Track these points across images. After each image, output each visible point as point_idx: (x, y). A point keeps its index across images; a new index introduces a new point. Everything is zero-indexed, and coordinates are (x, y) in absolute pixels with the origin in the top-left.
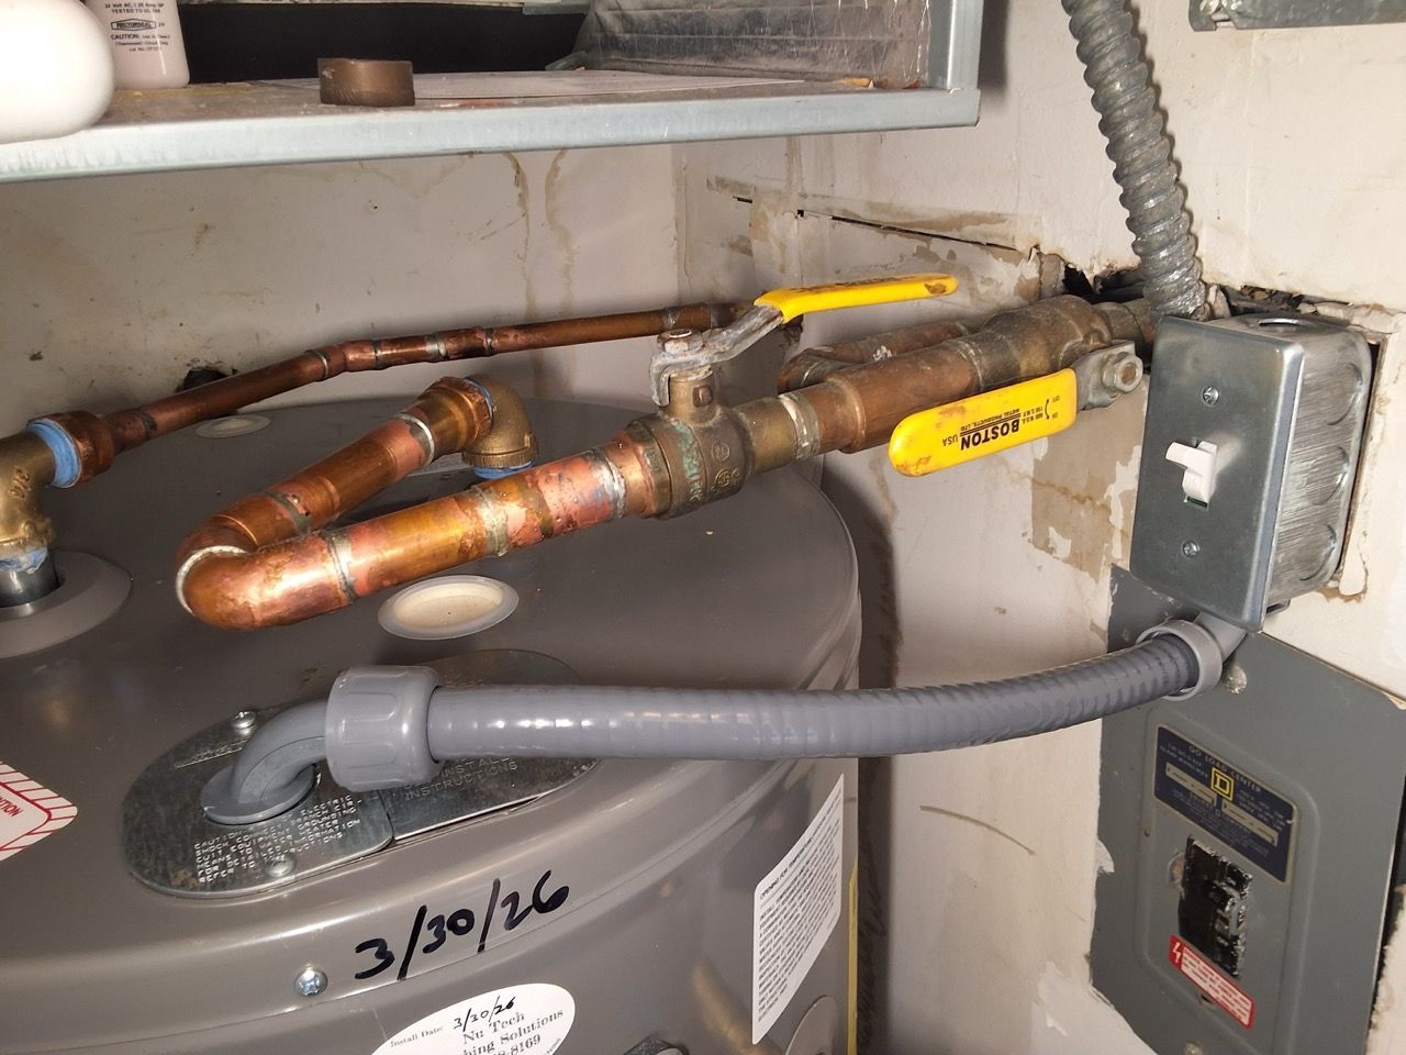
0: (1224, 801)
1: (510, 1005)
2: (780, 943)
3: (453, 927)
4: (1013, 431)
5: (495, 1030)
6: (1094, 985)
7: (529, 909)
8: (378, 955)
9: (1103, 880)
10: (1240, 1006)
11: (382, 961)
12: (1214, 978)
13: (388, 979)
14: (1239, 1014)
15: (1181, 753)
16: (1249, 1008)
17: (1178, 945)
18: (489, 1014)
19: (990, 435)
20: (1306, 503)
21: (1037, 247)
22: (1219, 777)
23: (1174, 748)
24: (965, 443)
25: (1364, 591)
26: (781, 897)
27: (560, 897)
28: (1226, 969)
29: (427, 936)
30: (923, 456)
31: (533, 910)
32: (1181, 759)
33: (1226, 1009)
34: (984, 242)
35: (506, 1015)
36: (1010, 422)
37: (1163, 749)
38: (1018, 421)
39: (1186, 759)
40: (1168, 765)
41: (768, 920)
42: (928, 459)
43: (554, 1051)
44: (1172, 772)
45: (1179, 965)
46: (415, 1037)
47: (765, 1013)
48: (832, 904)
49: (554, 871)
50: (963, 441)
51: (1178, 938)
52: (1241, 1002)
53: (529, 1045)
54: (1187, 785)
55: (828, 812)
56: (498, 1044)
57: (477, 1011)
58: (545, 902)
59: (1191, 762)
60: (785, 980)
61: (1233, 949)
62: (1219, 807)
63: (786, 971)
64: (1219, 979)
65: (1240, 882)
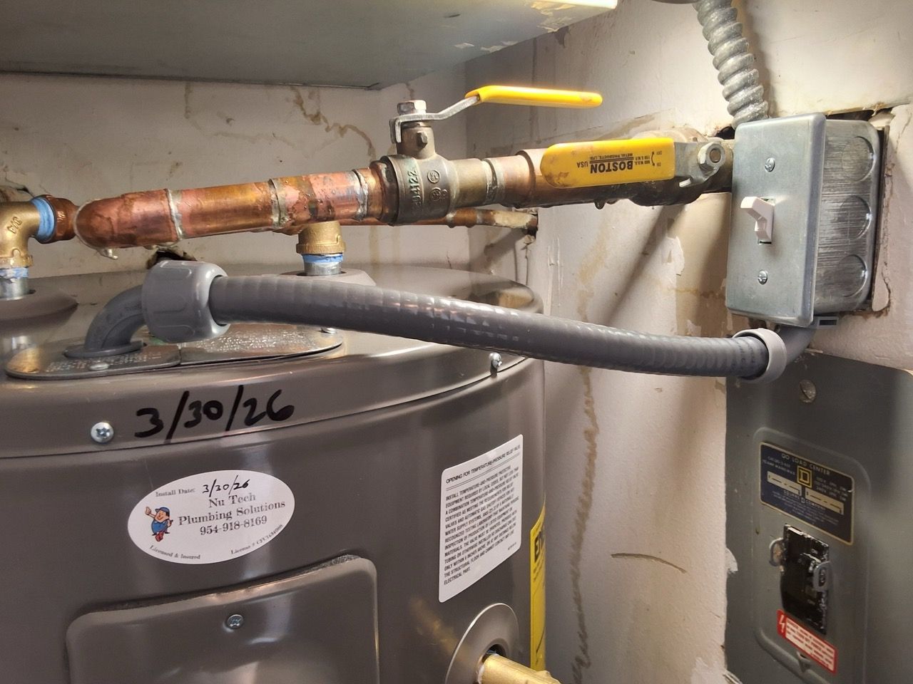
0: (807, 489)
1: (246, 485)
2: (463, 529)
3: (207, 412)
4: (629, 168)
5: (233, 503)
6: (728, 670)
7: (262, 415)
8: (152, 421)
9: (732, 580)
10: (824, 653)
11: (155, 426)
12: (808, 638)
13: (159, 439)
14: (827, 663)
15: (777, 461)
16: (833, 655)
17: (783, 617)
18: (230, 488)
19: (612, 167)
20: (839, 235)
22: (802, 471)
23: (772, 459)
24: (593, 169)
25: (889, 306)
26: (465, 491)
27: (285, 413)
28: (816, 627)
29: (188, 415)
30: (564, 171)
31: (267, 416)
32: (777, 466)
33: (817, 661)
35: (242, 492)
36: (626, 162)
37: (765, 461)
38: (632, 162)
39: (779, 465)
40: (769, 473)
41: (453, 503)
42: (566, 174)
43: (277, 533)
44: (773, 478)
45: (784, 635)
46: (173, 493)
47: (450, 580)
48: (512, 532)
49: (283, 391)
50: (592, 166)
51: (783, 611)
52: (827, 652)
53: (258, 522)
54: (782, 486)
55: (508, 453)
56: (234, 514)
57: (220, 483)
58: (275, 412)
59: (783, 466)
60: (468, 563)
61: (819, 607)
62: (803, 495)
63: (469, 556)
64: (812, 638)
65: (821, 550)
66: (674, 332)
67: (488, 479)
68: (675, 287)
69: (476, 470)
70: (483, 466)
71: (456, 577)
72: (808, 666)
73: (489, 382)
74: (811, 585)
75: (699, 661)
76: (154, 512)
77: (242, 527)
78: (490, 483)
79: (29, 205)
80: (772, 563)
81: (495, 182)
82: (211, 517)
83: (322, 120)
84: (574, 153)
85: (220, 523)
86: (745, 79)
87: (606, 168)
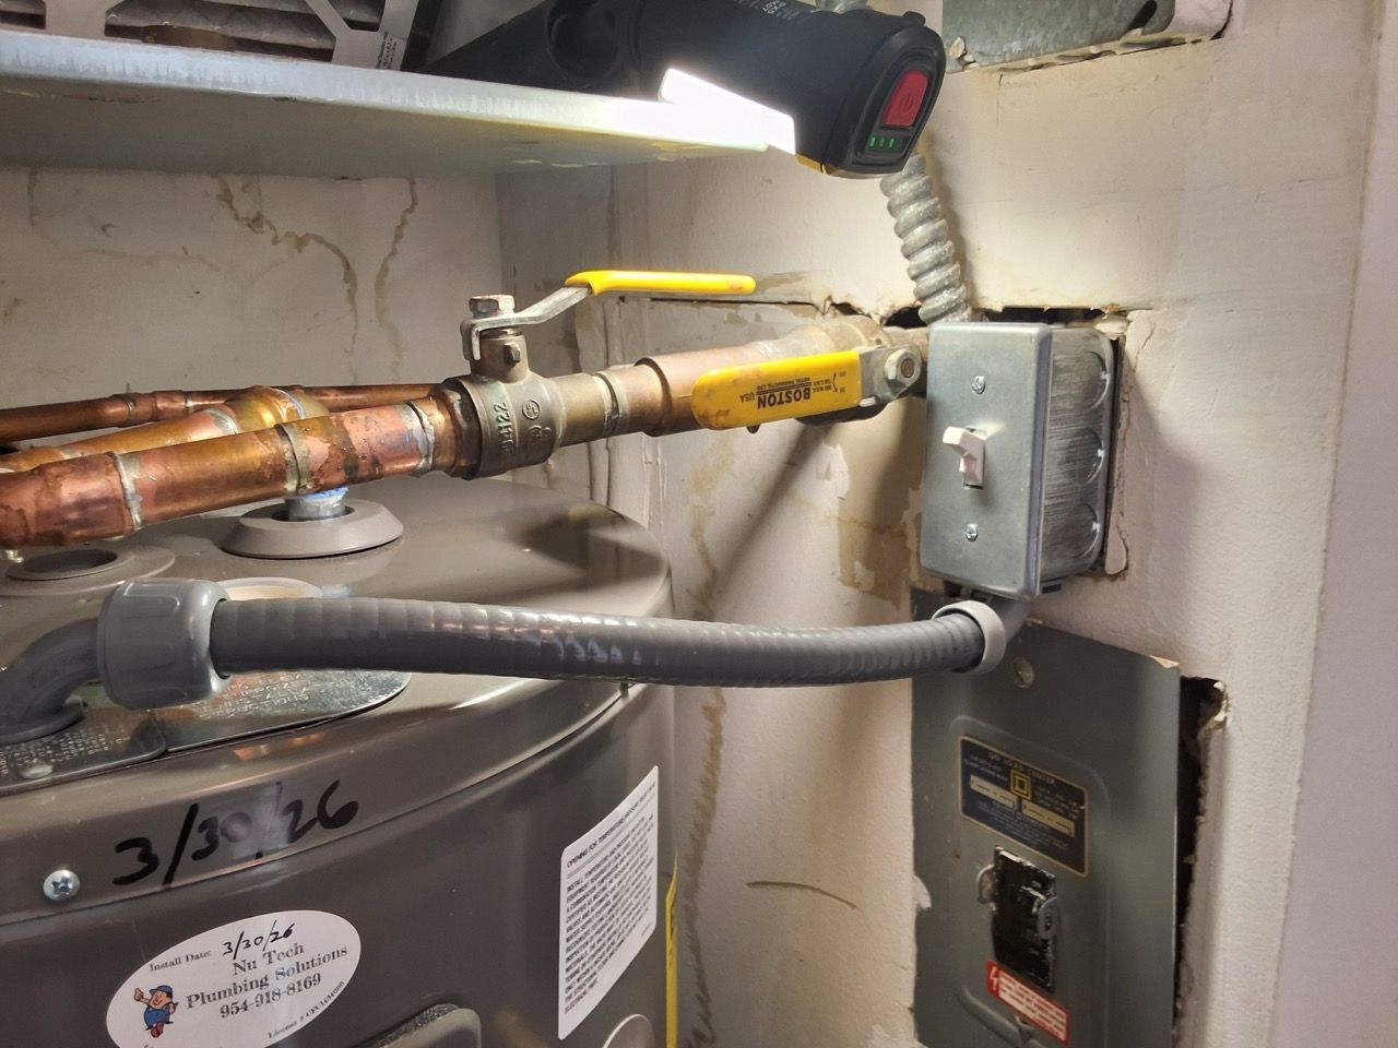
0: (1024, 802)
1: (288, 933)
2: (589, 927)
3: (228, 831)
4: (806, 398)
5: (270, 962)
6: (920, 1040)
7: (311, 823)
8: (142, 858)
9: (923, 919)
10: (1053, 1018)
11: (145, 865)
12: (1030, 998)
13: (150, 886)
14: (1056, 1030)
15: (982, 762)
16: (1064, 1021)
17: (994, 969)
18: (264, 942)
19: (784, 399)
20: (1067, 480)
21: (830, 298)
22: (1017, 777)
23: (976, 759)
24: (761, 403)
25: (1126, 568)
26: (590, 873)
27: (347, 814)
28: (1040, 984)
29: (197, 841)
30: (723, 409)
31: (318, 824)
32: (983, 769)
33: (1042, 1029)
34: (785, 300)
35: (283, 945)
36: (802, 389)
37: (966, 761)
38: (809, 389)
39: (987, 767)
40: (973, 778)
41: (576, 894)
42: (727, 412)
43: (336, 995)
44: (977, 784)
45: (996, 993)
46: (177, 962)
47: (572, 1005)
48: (647, 910)
49: (341, 783)
50: (760, 399)
51: (994, 962)
52: (1057, 1017)
53: (308, 984)
54: (990, 794)
55: (641, 800)
56: (272, 979)
57: (250, 936)
58: (331, 816)
59: (991, 769)
60: (595, 973)
61: (1044, 958)
62: (1020, 810)
63: (596, 962)
64: (1036, 997)
65: (1045, 884)
66: (835, 577)
67: (619, 846)
68: (836, 513)
69: (604, 837)
70: (612, 829)
71: (580, 998)
72: (1030, 1035)
73: (620, 705)
74: (1035, 929)
75: (878, 1030)
76: (147, 995)
77: (284, 996)
78: (620, 850)
80: (982, 900)
81: (615, 409)
82: (236, 989)
83: (265, 227)
84: (735, 382)
85: (251, 996)
86: (938, 256)
87: (778, 400)
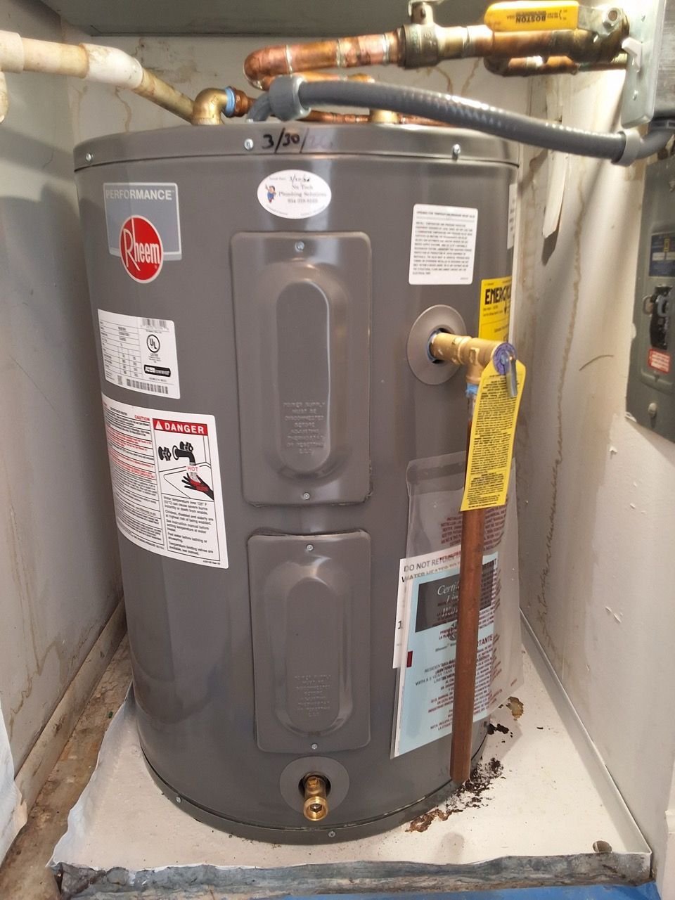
0: (667, 254)
1: (308, 180)
2: (428, 247)
3: (293, 140)
4: (543, 20)
5: (303, 188)
7: (318, 145)
8: (270, 141)
10: (666, 362)
11: (271, 144)
12: (660, 358)
13: (272, 150)
14: (666, 368)
15: (657, 243)
16: (669, 361)
17: (650, 352)
18: (301, 181)
19: (531, 20)
22: (666, 242)
24: (518, 20)
26: (429, 224)
29: (284, 140)
30: (498, 21)
32: (656, 247)
33: (662, 371)
35: (306, 184)
36: (541, 16)
37: (652, 247)
38: (545, 16)
40: (653, 254)
41: (421, 227)
42: (500, 23)
44: (654, 257)
45: (650, 365)
46: (277, 179)
47: (417, 273)
48: (465, 270)
50: (517, 19)
51: (651, 348)
54: (658, 259)
55: (464, 216)
56: (303, 195)
57: (297, 177)
58: (324, 145)
59: (660, 245)
60: (430, 270)
62: (665, 259)
63: (431, 265)
64: (662, 356)
67: (448, 225)
69: (438, 214)
70: (444, 214)
71: (420, 273)
72: (658, 377)
73: (450, 162)
76: (269, 188)
77: (306, 202)
78: (448, 227)
79: (223, 91)
82: (292, 194)
84: (505, 11)
85: (296, 198)
